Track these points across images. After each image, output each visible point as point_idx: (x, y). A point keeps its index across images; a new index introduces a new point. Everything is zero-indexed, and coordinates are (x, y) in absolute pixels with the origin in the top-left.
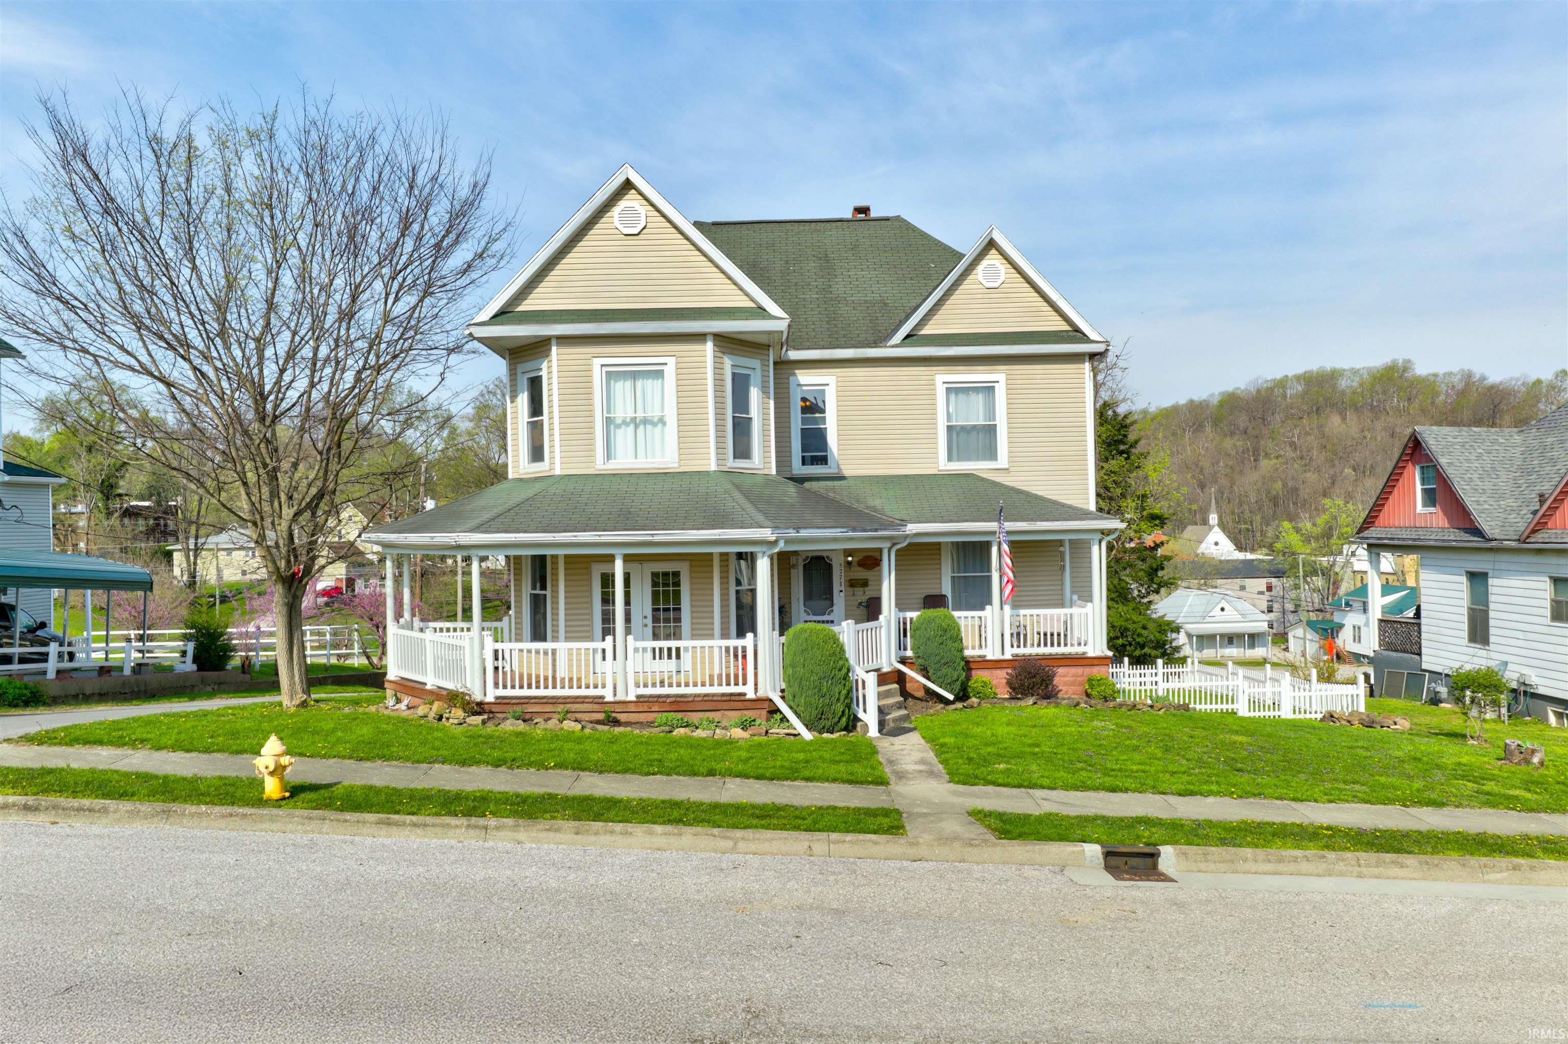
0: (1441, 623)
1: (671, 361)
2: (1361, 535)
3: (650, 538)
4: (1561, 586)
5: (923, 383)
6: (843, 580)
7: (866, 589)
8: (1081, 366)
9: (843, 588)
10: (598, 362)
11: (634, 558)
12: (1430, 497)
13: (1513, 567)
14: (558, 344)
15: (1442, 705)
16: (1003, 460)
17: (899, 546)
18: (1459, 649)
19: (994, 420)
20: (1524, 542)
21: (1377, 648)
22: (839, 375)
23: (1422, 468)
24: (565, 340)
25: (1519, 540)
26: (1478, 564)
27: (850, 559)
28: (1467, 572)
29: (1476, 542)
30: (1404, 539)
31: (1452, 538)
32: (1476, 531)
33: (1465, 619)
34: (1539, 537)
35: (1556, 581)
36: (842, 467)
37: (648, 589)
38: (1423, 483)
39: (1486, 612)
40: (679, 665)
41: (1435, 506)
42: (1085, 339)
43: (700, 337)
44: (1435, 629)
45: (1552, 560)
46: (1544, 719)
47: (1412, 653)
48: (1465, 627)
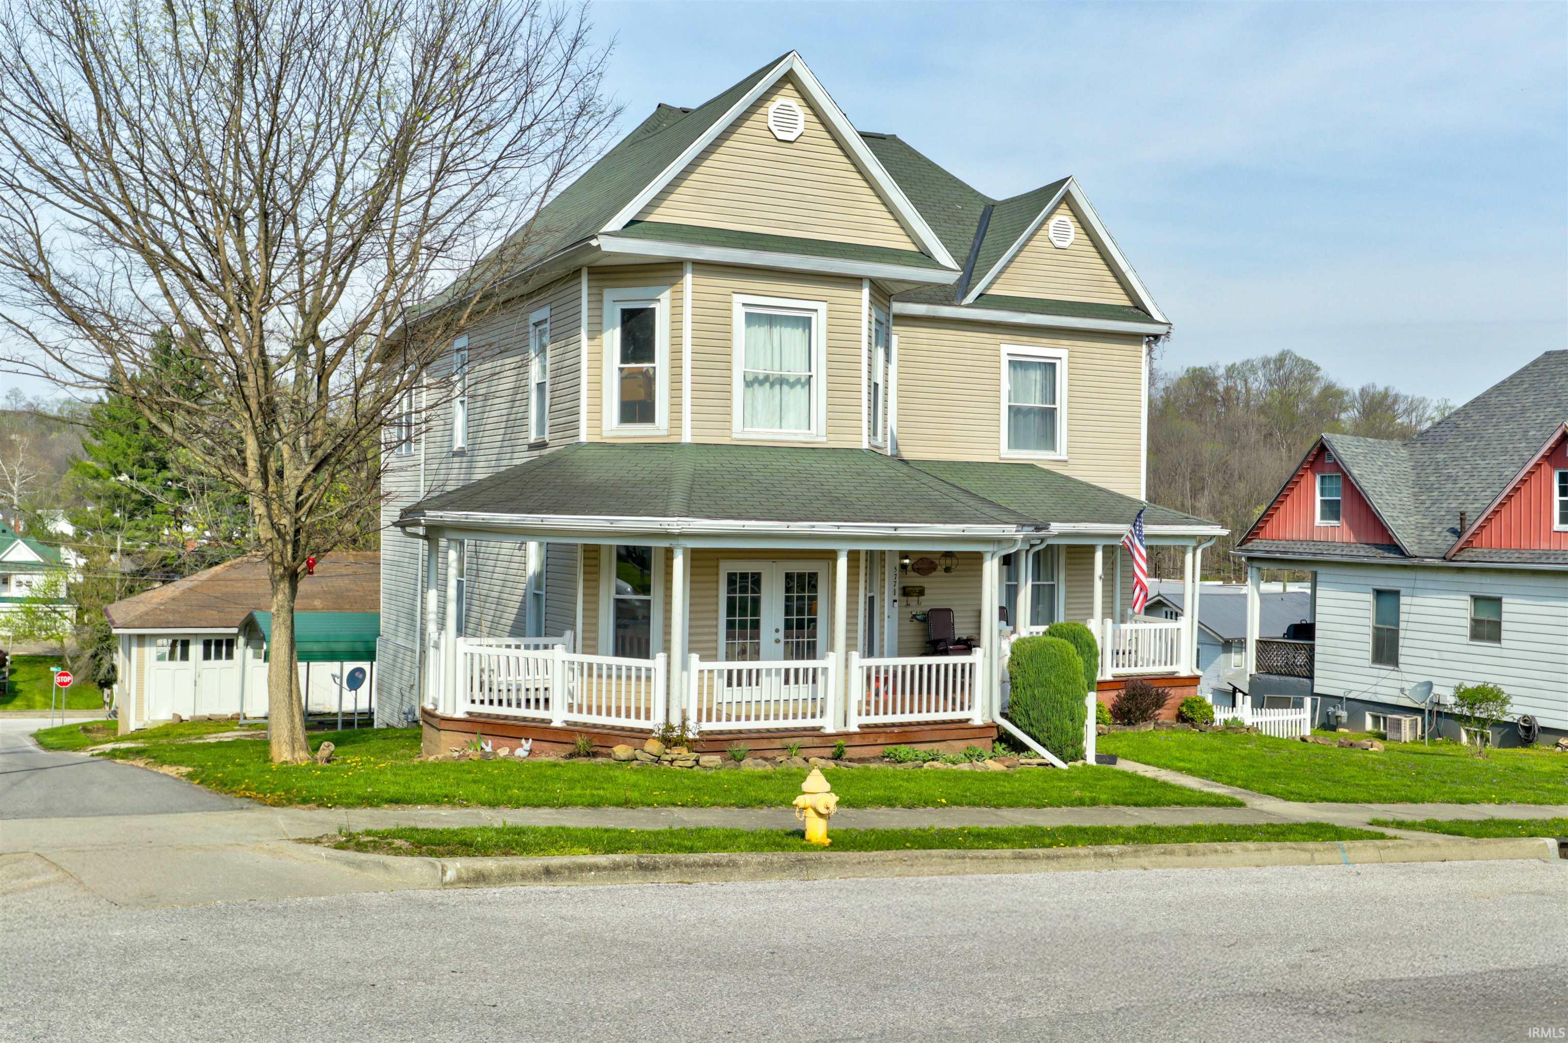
0: (1340, 644)
1: (822, 307)
2: (1243, 547)
3: (892, 532)
4: (1481, 604)
5: (988, 352)
6: (897, 587)
7: (921, 598)
8: (1138, 348)
9: (896, 597)
10: (738, 299)
11: (753, 555)
12: (1331, 510)
13: (1430, 585)
14: (694, 272)
15: (1341, 730)
16: (1062, 450)
17: (1036, 549)
18: (1360, 671)
19: (1054, 403)
20: (1451, 561)
21: (1254, 672)
22: (902, 334)
23: (1322, 478)
24: (703, 267)
25: (1444, 558)
26: (1387, 581)
27: (907, 561)
28: (1375, 590)
29: (1393, 559)
30: (1301, 553)
31: (1362, 553)
32: (1396, 548)
33: (1370, 639)
34: (1465, 555)
35: (1476, 599)
36: (901, 448)
37: (781, 595)
38: (1322, 495)
39: (1396, 632)
40: (815, 691)
41: (1338, 519)
42: (1147, 317)
43: (855, 281)
44: (1330, 651)
45: (1476, 579)
46: (1457, 739)
47: (1299, 676)
48: (1370, 647)
